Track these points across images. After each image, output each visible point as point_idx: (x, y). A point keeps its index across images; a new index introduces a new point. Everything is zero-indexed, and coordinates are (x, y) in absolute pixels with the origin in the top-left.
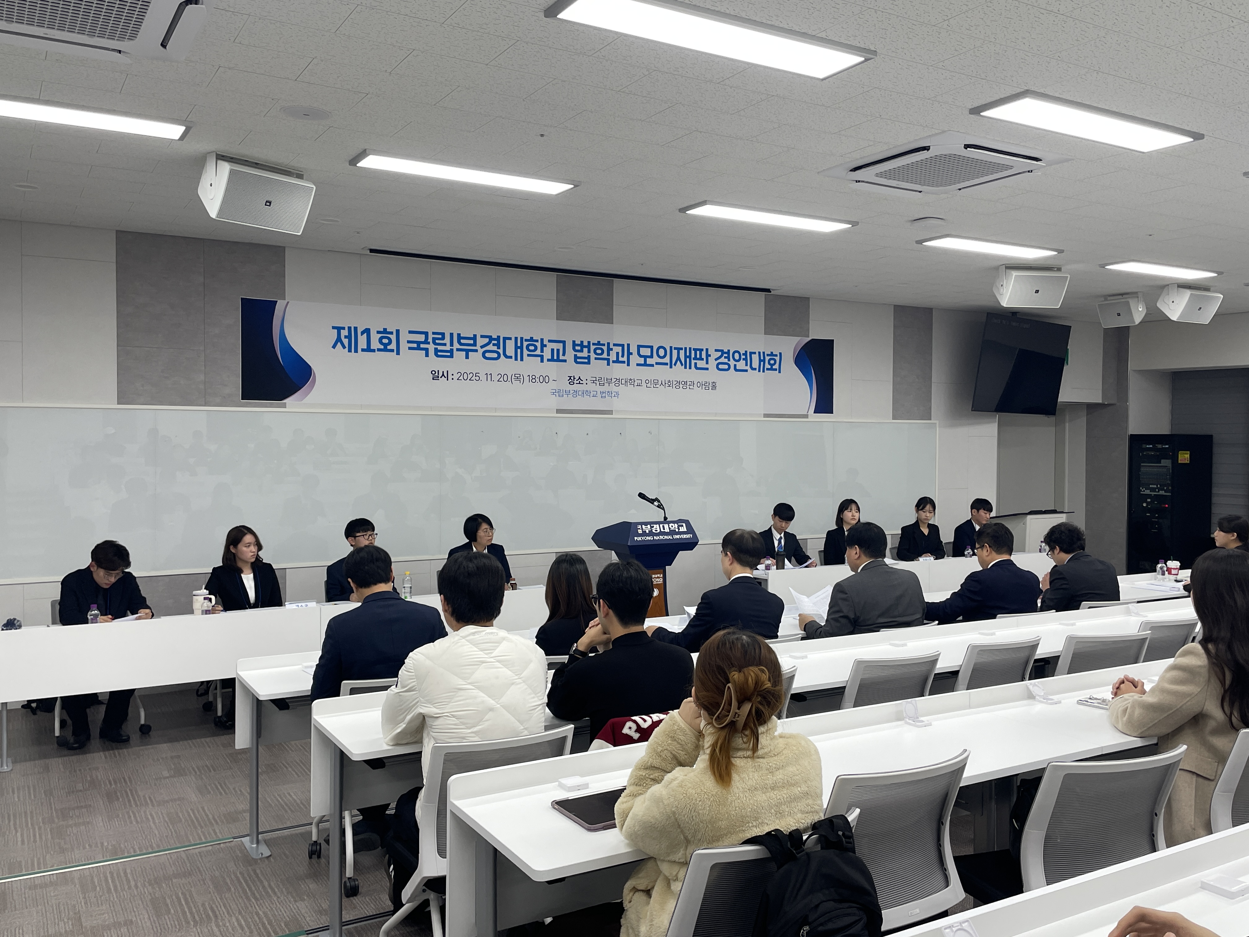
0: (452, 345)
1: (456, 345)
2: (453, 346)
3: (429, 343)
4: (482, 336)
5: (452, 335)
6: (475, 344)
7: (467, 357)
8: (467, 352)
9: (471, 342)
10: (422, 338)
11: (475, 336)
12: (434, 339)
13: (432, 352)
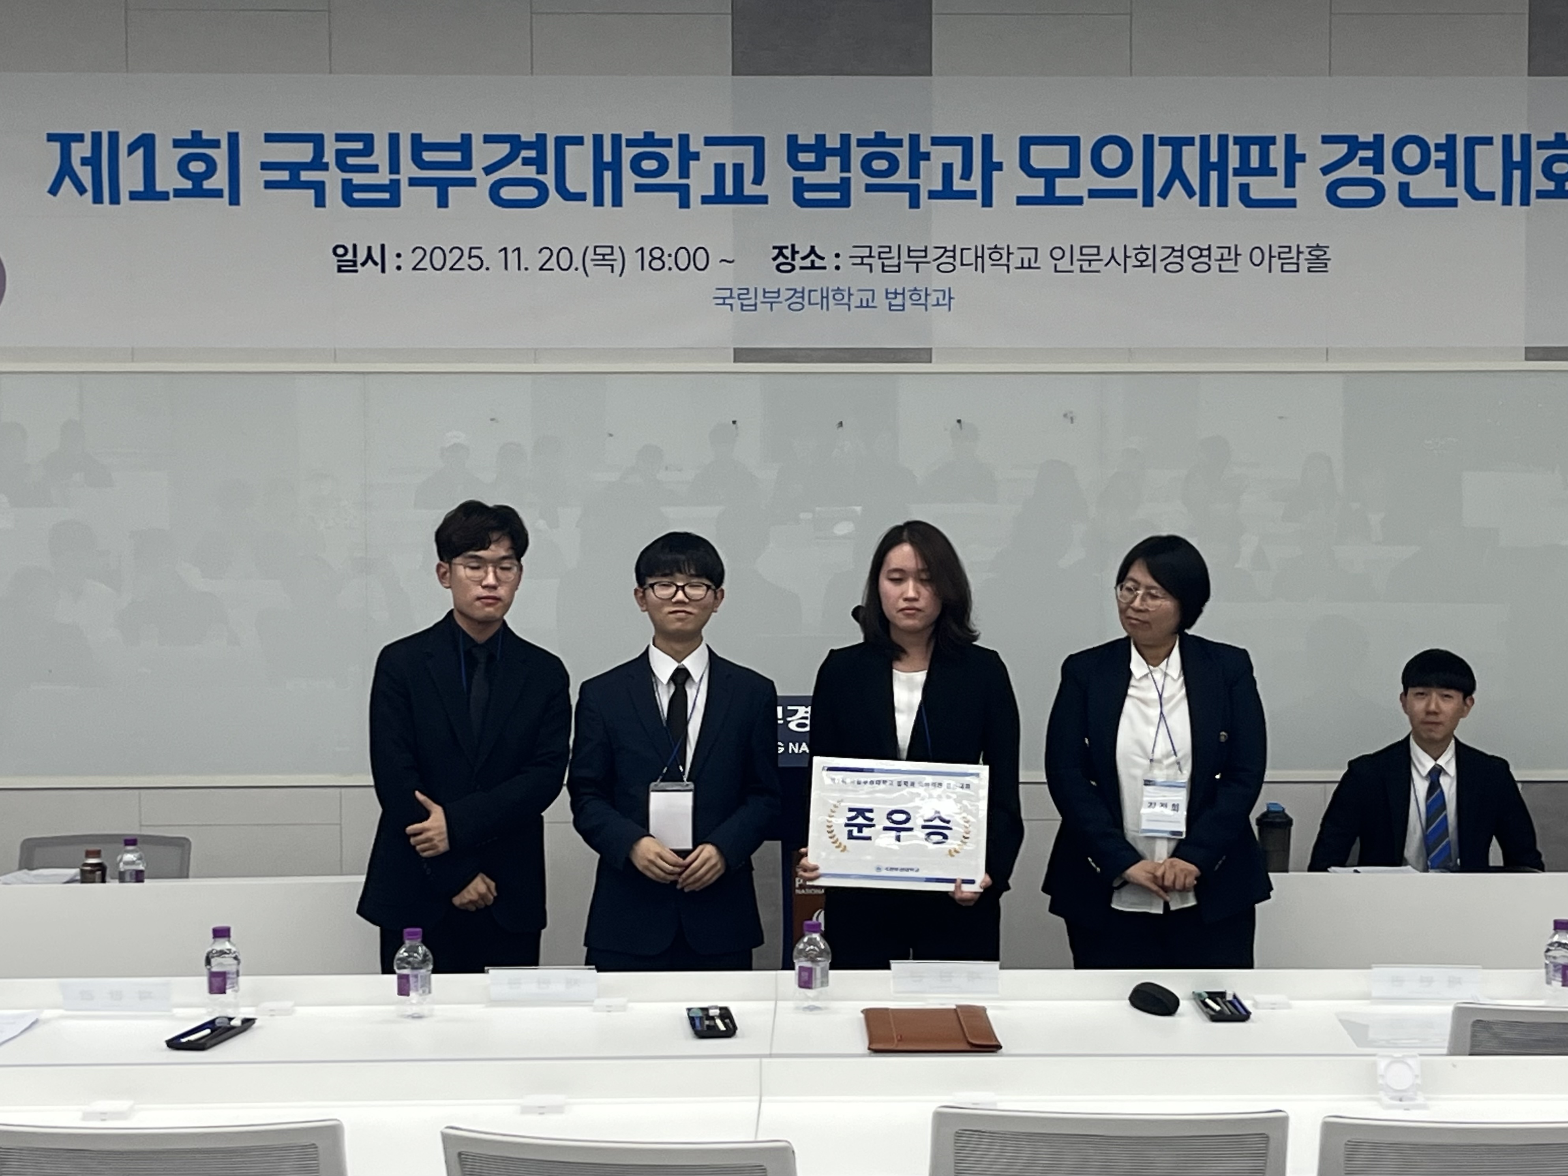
0: (395, 168)
1: (408, 169)
2: (398, 173)
3: (325, 167)
4: (489, 139)
5: (394, 139)
6: (466, 164)
7: (443, 202)
8: (443, 187)
9: (456, 157)
10: (304, 152)
11: (467, 139)
12: (341, 155)
13: (334, 192)
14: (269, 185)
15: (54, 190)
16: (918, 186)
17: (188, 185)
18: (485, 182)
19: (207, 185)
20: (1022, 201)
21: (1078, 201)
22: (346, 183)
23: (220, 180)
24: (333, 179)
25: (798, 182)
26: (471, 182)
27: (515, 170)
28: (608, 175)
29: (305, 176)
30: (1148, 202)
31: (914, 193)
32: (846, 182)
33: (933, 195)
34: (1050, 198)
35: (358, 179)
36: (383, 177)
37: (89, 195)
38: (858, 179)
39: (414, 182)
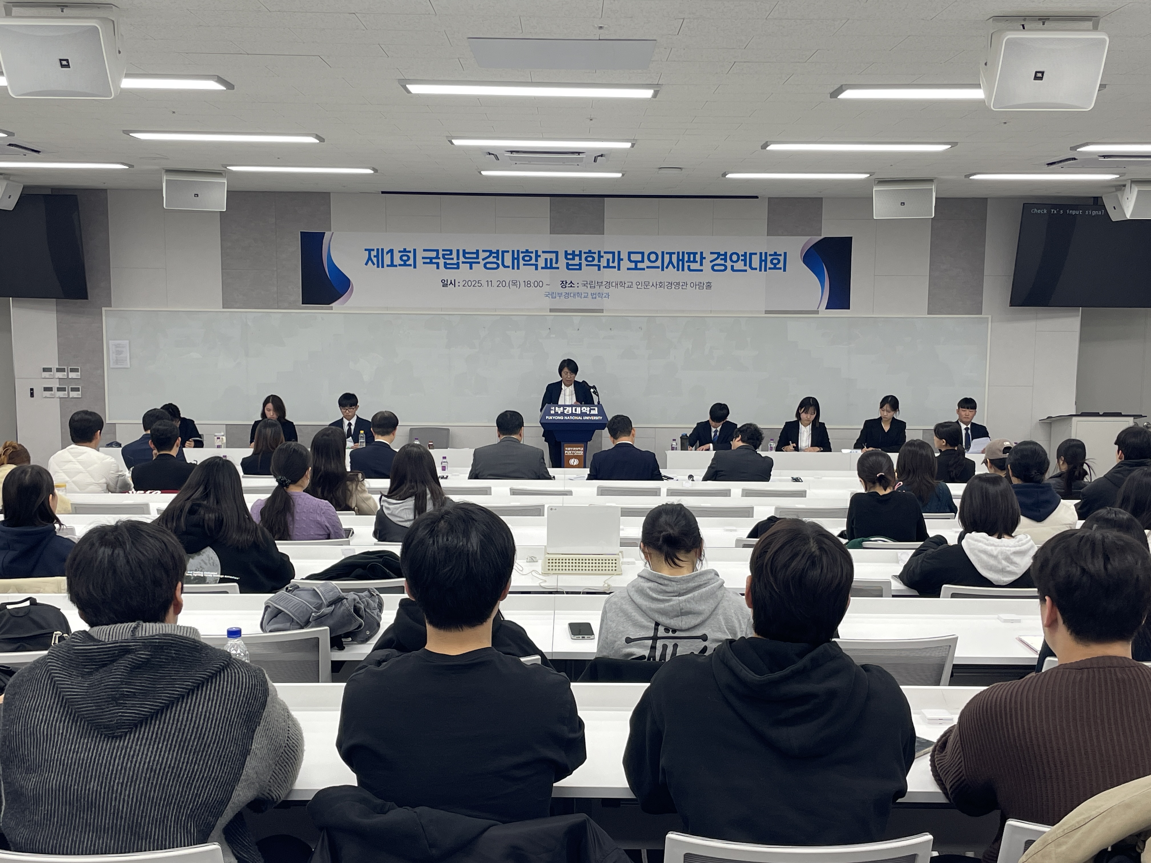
2: (459, 260)
3: (439, 258)
4: (483, 251)
5: (458, 251)
6: (477, 258)
7: (471, 268)
8: (471, 264)
9: (475, 256)
10: (434, 254)
11: (478, 251)
12: (444, 255)
13: (442, 265)
14: (424, 263)
15: (366, 264)
16: (600, 265)
17: (402, 263)
18: (482, 263)
19: (407, 263)
20: (628, 269)
21: (644, 269)
22: (445, 263)
23: (411, 262)
24: (441, 261)
25: (567, 263)
26: (479, 263)
27: (491, 259)
28: (516, 261)
29: (434, 261)
30: (663, 270)
31: (599, 266)
32: (580, 264)
33: (604, 267)
34: (636, 268)
35: (448, 261)
36: (455, 261)
37: (376, 266)
38: (584, 263)
39: (463, 262)
